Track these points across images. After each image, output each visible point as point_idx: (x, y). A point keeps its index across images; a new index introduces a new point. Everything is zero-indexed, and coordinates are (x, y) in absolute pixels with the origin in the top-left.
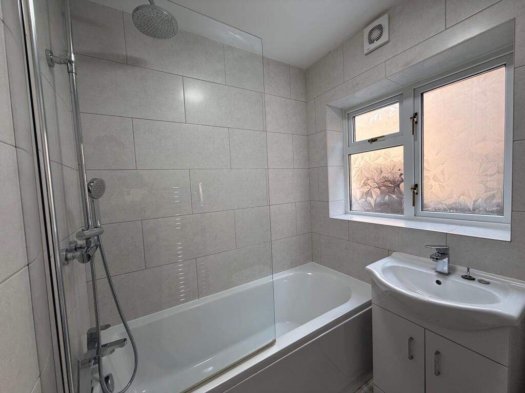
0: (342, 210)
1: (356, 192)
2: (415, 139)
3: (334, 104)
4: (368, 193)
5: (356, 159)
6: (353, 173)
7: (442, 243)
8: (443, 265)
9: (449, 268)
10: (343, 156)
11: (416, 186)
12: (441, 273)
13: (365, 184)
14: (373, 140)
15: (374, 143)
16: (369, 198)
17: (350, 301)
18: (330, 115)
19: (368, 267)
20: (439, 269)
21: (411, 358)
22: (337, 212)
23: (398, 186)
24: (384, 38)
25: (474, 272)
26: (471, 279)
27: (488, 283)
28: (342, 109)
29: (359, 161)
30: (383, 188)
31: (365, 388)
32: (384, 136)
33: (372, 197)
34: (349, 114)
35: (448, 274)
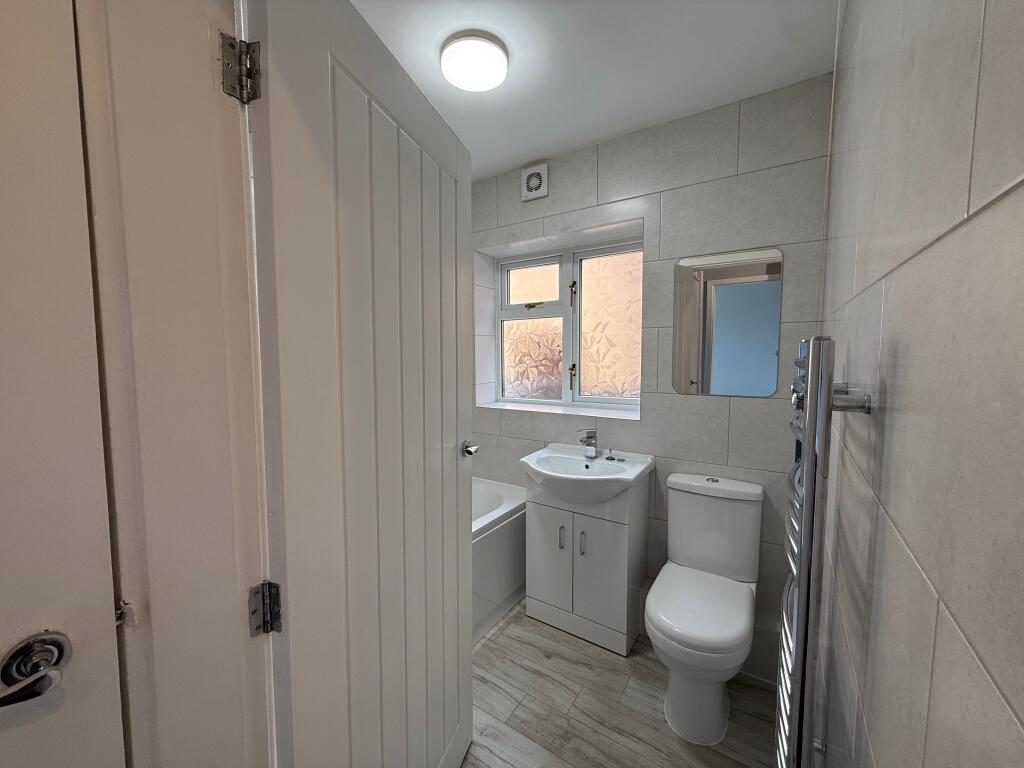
0: (492, 397)
1: (510, 372)
2: (574, 311)
3: (484, 250)
4: (523, 375)
5: (510, 328)
6: (506, 346)
7: (590, 428)
8: (591, 451)
9: (596, 452)
10: (495, 323)
11: (574, 366)
12: (591, 458)
13: (521, 362)
14: (531, 306)
15: (531, 309)
16: (525, 381)
17: (503, 505)
18: (479, 262)
19: (522, 459)
20: (589, 454)
21: (562, 547)
22: (485, 398)
23: (557, 365)
24: (543, 191)
25: (614, 453)
26: (612, 459)
27: (623, 461)
28: (494, 258)
29: (513, 328)
30: (542, 368)
31: (518, 608)
32: (542, 303)
33: (528, 378)
34: (503, 266)
35: (596, 457)
